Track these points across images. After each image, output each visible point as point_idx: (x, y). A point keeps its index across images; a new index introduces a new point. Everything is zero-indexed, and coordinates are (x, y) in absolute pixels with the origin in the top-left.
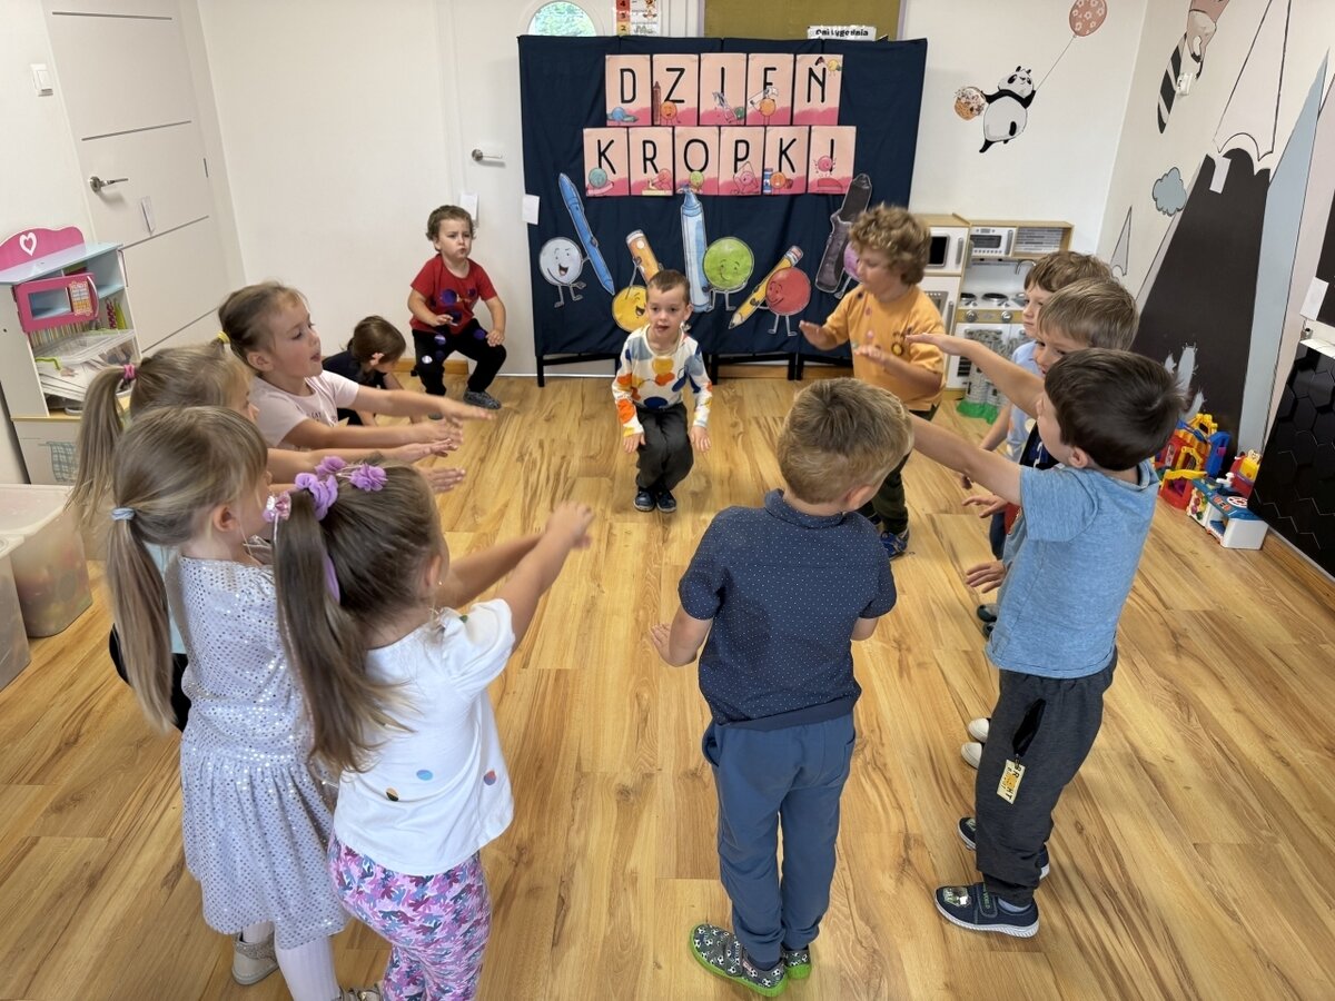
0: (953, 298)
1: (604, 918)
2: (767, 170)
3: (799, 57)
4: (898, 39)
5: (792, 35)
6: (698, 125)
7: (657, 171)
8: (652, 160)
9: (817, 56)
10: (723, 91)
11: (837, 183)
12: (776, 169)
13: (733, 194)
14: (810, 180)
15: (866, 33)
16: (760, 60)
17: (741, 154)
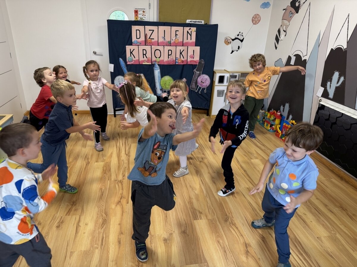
2: (177, 58)
3: (184, 28)
4: (210, 24)
5: (182, 22)
6: (158, 45)
7: (147, 58)
8: (145, 55)
9: (189, 28)
10: (164, 36)
11: (195, 62)
12: (179, 58)
13: (168, 64)
14: (188, 61)
15: (202, 22)
16: (174, 28)
17: (170, 54)
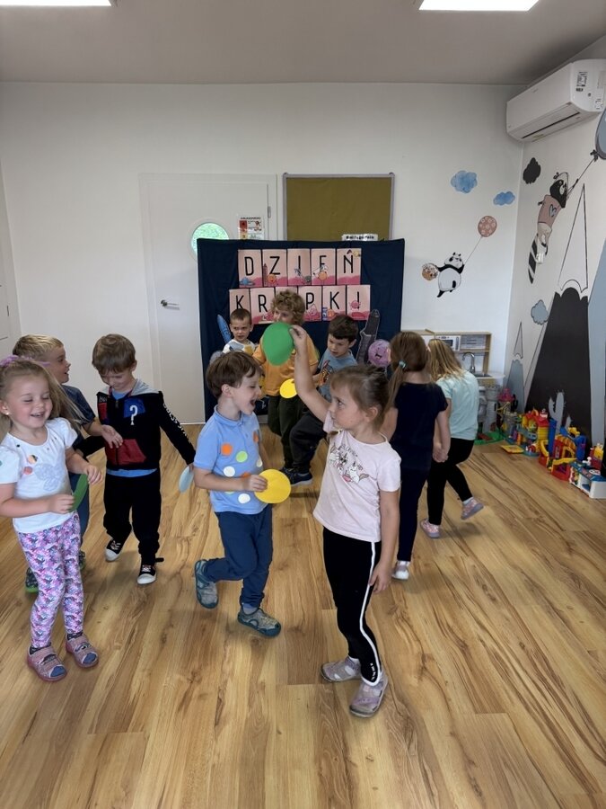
1: (246, 708)
2: (324, 308)
3: (338, 250)
4: (389, 239)
5: (333, 239)
7: (266, 311)
8: (263, 305)
9: (347, 250)
10: (300, 268)
11: (362, 315)
12: (329, 307)
15: (373, 238)
16: (317, 252)
17: (310, 300)
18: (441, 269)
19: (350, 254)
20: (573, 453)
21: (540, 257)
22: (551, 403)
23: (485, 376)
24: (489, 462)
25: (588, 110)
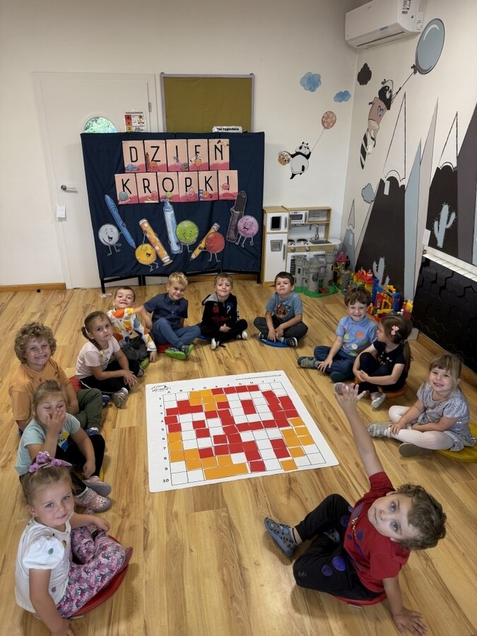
0: (285, 242)
1: (166, 534)
2: (200, 190)
3: (210, 140)
4: (252, 132)
5: (205, 131)
6: (168, 171)
7: (150, 192)
8: (148, 187)
10: (177, 156)
11: (231, 195)
12: (204, 190)
13: (186, 201)
14: (220, 194)
15: (238, 129)
16: (193, 142)
17: (188, 184)
18: (293, 156)
19: (220, 144)
20: (390, 304)
21: (369, 149)
22: (375, 265)
23: (327, 242)
24: (329, 312)
25: (411, 30)
